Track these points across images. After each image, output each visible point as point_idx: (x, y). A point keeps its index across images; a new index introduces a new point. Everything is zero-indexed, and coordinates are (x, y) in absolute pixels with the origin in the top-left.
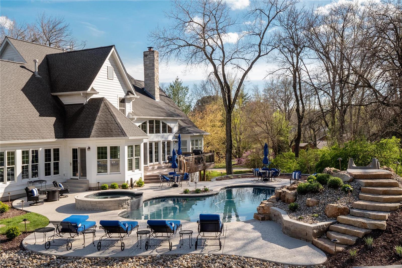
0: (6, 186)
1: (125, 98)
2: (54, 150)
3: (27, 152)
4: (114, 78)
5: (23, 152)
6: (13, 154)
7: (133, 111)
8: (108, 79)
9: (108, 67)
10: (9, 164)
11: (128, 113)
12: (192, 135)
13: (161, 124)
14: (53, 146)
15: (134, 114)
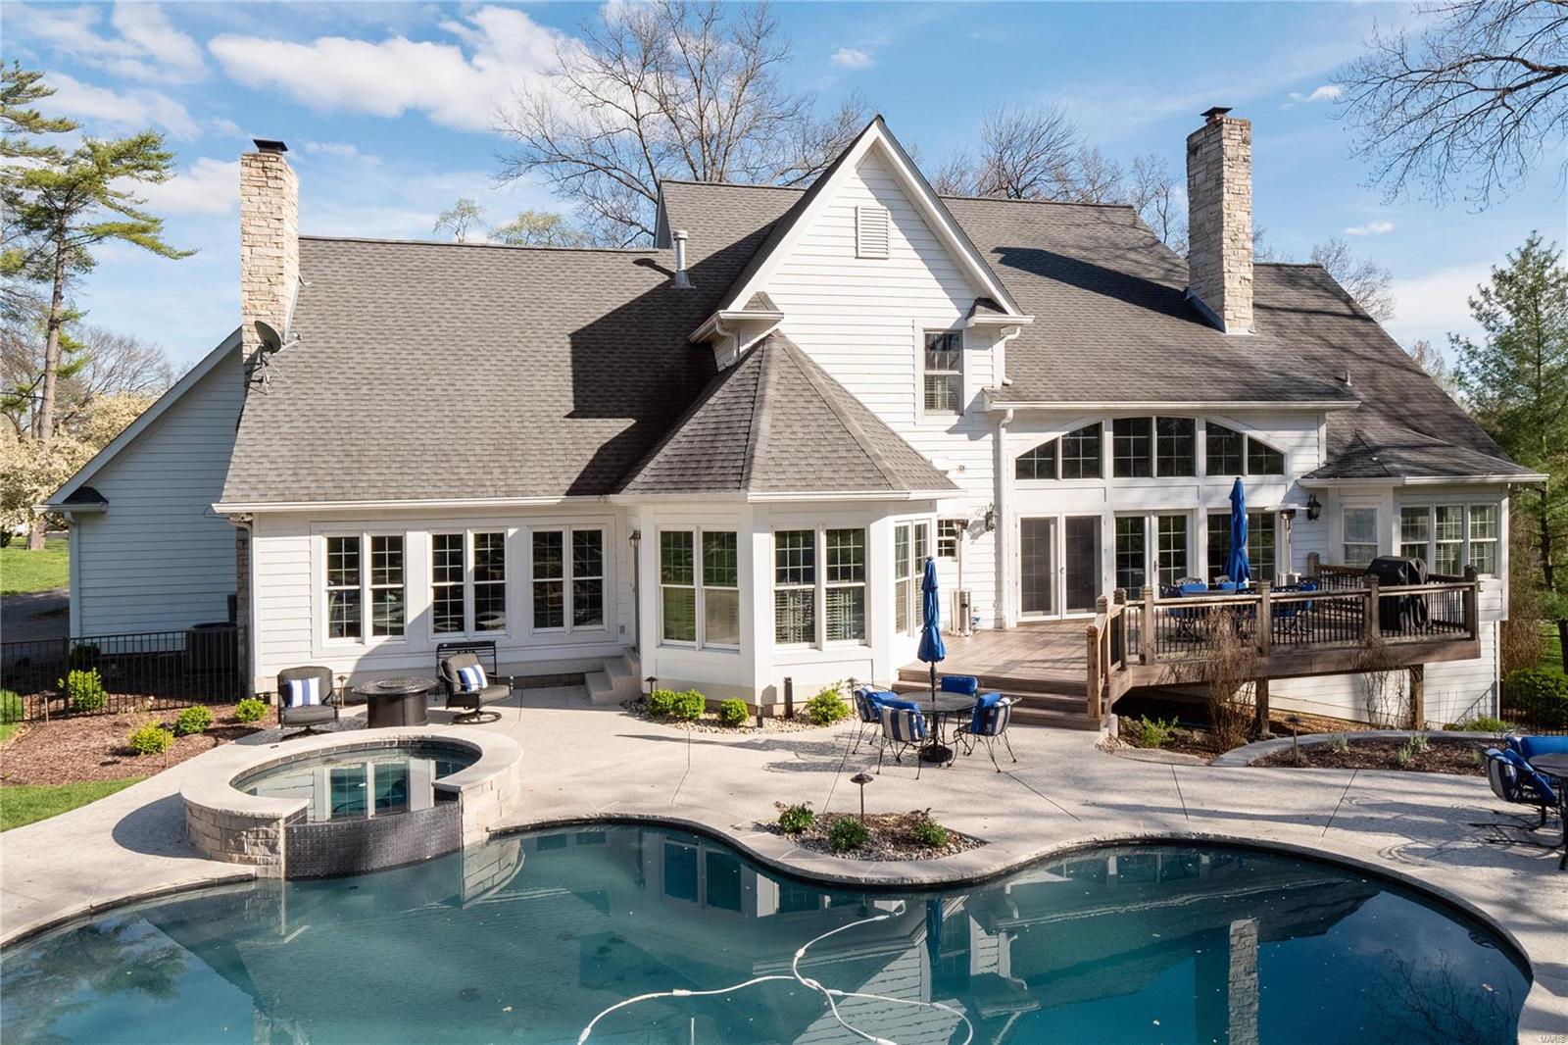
0: (363, 650)
1: (957, 328)
2: (578, 536)
3: (457, 541)
4: (893, 253)
5: (439, 541)
6: (397, 543)
7: (1010, 382)
8: (857, 257)
9: (856, 208)
10: (378, 577)
11: (978, 390)
12: (1394, 481)
13: (1201, 437)
14: (573, 520)
15: (1011, 392)
